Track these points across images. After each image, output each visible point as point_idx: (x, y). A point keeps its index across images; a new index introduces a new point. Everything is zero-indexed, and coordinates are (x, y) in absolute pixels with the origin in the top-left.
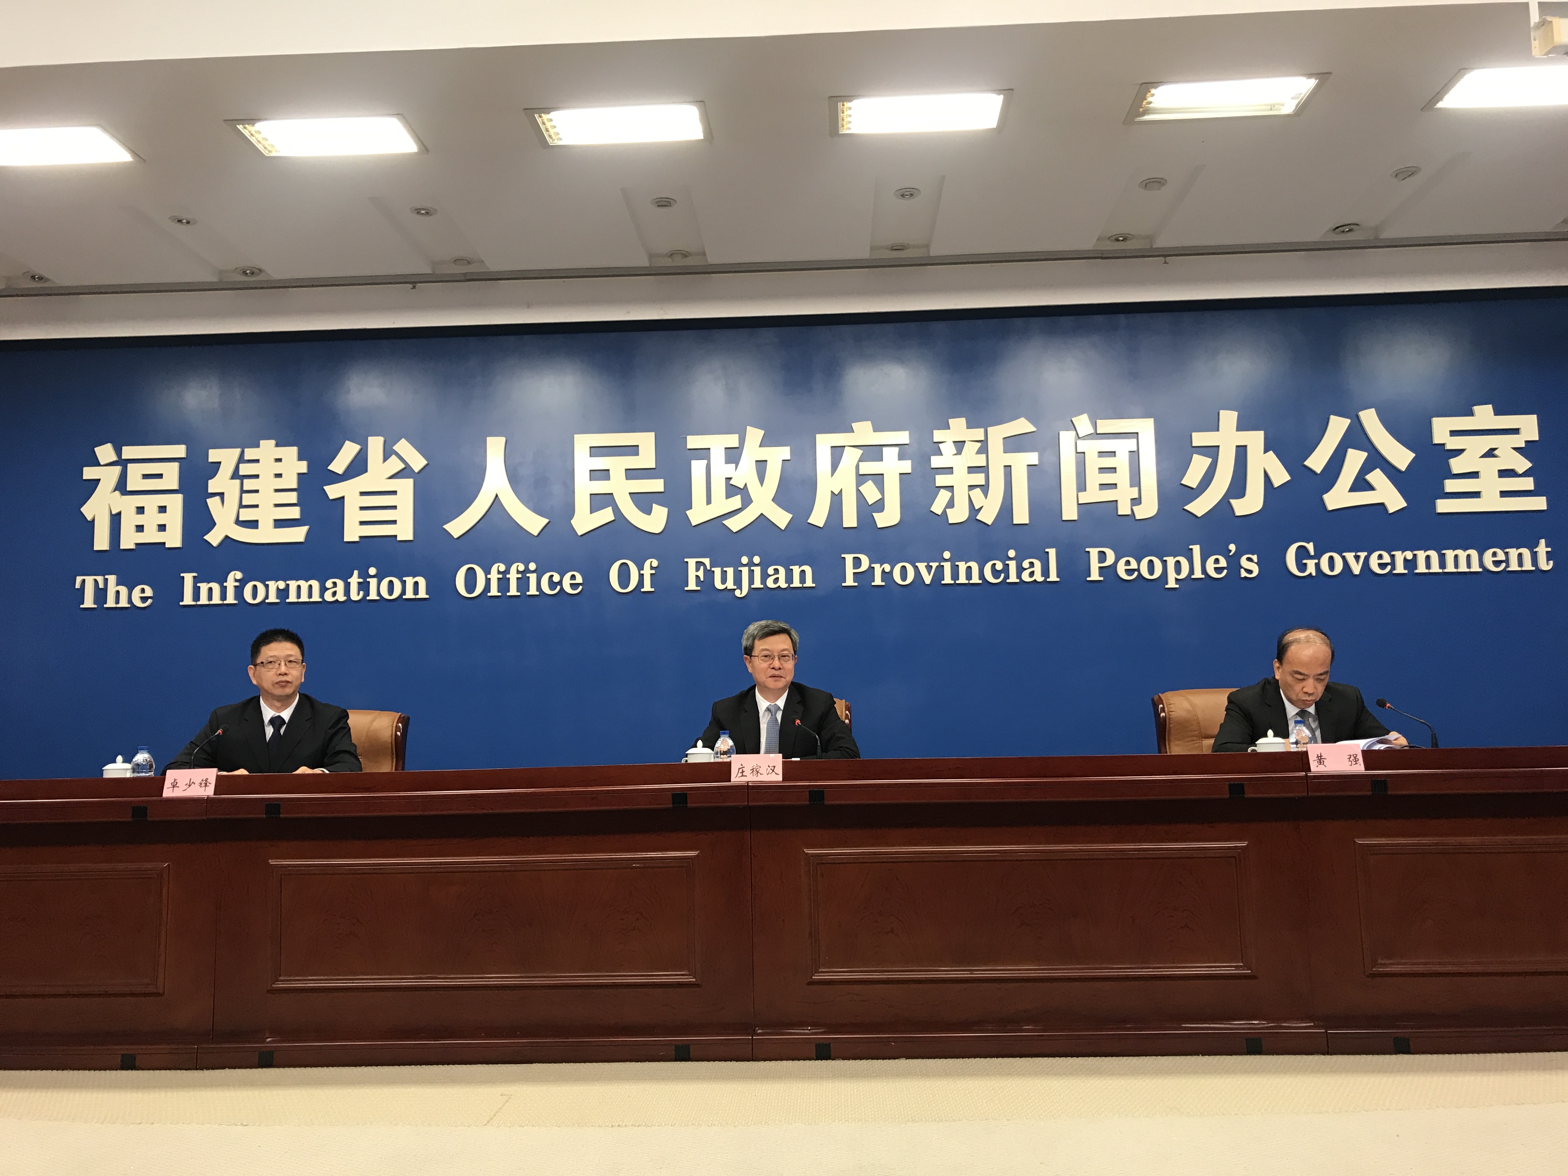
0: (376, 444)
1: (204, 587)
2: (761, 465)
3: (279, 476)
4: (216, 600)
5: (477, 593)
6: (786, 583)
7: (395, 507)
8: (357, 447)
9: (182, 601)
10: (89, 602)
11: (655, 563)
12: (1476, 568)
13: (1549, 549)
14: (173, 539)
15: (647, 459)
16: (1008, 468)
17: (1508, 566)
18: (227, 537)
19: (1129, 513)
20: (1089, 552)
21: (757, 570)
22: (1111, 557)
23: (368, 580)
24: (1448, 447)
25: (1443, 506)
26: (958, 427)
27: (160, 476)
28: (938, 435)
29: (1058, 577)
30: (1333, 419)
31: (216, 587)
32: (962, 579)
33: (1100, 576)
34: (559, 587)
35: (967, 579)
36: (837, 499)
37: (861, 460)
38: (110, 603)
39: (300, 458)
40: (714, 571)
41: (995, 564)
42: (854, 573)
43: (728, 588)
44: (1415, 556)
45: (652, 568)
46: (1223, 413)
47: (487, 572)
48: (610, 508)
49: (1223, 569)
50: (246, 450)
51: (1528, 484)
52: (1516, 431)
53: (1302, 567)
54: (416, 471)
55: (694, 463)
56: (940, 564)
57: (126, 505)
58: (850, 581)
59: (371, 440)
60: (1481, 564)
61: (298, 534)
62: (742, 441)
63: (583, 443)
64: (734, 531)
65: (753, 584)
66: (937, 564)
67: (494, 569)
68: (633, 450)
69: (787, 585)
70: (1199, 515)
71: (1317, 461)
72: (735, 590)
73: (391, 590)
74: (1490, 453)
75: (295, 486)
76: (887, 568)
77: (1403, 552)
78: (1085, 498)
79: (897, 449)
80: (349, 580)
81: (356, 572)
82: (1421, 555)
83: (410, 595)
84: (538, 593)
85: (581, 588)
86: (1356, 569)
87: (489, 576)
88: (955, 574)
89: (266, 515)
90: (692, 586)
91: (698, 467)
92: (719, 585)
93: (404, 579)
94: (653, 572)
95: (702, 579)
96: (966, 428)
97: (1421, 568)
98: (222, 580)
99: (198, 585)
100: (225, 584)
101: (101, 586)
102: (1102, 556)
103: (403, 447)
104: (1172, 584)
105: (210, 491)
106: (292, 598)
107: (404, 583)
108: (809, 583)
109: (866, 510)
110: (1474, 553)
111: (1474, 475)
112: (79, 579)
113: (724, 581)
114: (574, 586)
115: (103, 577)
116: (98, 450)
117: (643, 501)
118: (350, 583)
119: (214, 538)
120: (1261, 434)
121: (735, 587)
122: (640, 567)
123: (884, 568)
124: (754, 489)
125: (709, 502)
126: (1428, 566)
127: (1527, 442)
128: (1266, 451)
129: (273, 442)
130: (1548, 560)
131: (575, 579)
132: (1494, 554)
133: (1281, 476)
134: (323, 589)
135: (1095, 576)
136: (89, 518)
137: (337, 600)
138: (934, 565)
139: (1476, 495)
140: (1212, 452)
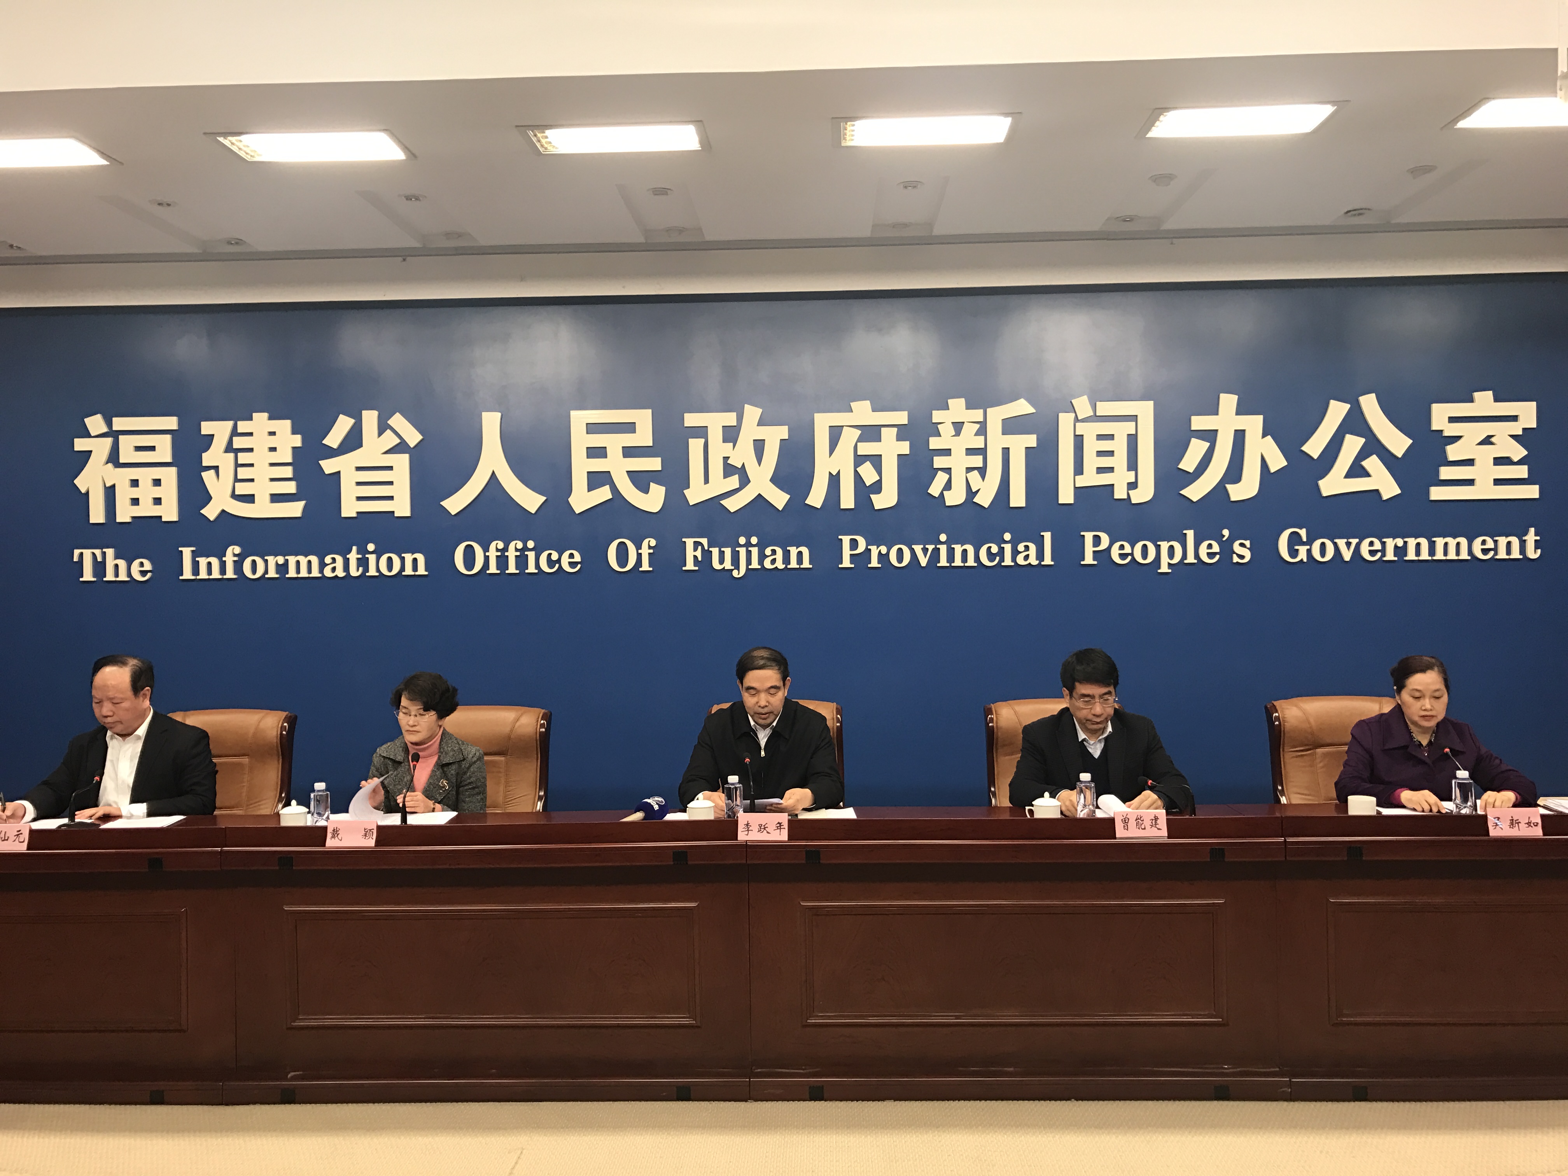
0: (370, 418)
1: (203, 561)
2: (759, 446)
3: (273, 449)
4: (216, 574)
5: (475, 570)
6: (783, 564)
7: (391, 483)
8: (351, 422)
9: (182, 575)
10: (88, 575)
11: (653, 543)
12: (1464, 556)
13: (1538, 538)
14: (170, 512)
15: (644, 437)
16: (1006, 451)
17: (1496, 554)
18: (223, 511)
19: (1126, 497)
20: (1084, 536)
21: (755, 551)
22: (1105, 540)
23: (367, 556)
24: (1446, 434)
25: (1437, 493)
26: (957, 408)
27: (153, 448)
28: (937, 416)
29: (1052, 561)
30: (1333, 403)
31: (215, 561)
32: (958, 562)
33: (1094, 560)
34: (557, 565)
35: (962, 562)
36: (834, 480)
37: (861, 439)
38: (110, 576)
39: (294, 432)
40: (711, 551)
41: (990, 548)
42: (851, 555)
43: (726, 568)
44: (1405, 543)
45: (650, 547)
46: (1223, 396)
47: (486, 549)
48: (608, 486)
49: (1215, 554)
50: (239, 423)
51: (1522, 472)
52: (1514, 418)
53: (1294, 553)
54: (412, 445)
55: (691, 441)
56: (936, 546)
57: (120, 478)
58: (846, 563)
59: (365, 413)
60: (1470, 552)
61: (295, 509)
62: (740, 419)
63: (579, 419)
64: (732, 512)
65: (751, 565)
66: (933, 546)
67: (493, 546)
68: (629, 428)
69: (784, 566)
70: (1195, 500)
71: (1314, 447)
72: (733, 570)
73: (390, 567)
74: (1487, 441)
75: (290, 460)
76: (884, 549)
77: (1394, 539)
78: (1082, 482)
79: (895, 430)
80: (348, 556)
81: (354, 548)
82: (1412, 542)
83: (408, 571)
84: (536, 571)
85: (579, 566)
86: (1347, 555)
87: (487, 554)
88: (951, 557)
89: (262, 490)
90: (690, 566)
91: (695, 446)
92: (716, 565)
93: (403, 555)
94: (651, 551)
95: (700, 559)
96: (965, 408)
97: (1411, 556)
98: (221, 555)
99: (197, 559)
100: (224, 559)
101: (99, 559)
102: (1097, 540)
103: (398, 421)
104: (1164, 568)
105: (204, 464)
106: (292, 573)
107: (403, 560)
108: (806, 564)
109: (864, 491)
110: (1463, 541)
111: (1470, 462)
112: (77, 552)
113: (722, 561)
114: (572, 565)
115: (100, 550)
116: (87, 421)
117: (641, 480)
118: (349, 558)
119: (211, 512)
120: (1260, 418)
121: (733, 568)
122: (638, 547)
123: (880, 551)
124: (752, 470)
125: (707, 481)
126: (1418, 552)
127: (1524, 429)
128: (1264, 436)
129: (266, 415)
130: (1536, 548)
131: (573, 558)
132: (1484, 543)
133: (1277, 461)
134: (322, 565)
135: (1089, 560)
136: (83, 491)
137: (336, 576)
138: (931, 547)
139: (1470, 482)
140: (1210, 436)
